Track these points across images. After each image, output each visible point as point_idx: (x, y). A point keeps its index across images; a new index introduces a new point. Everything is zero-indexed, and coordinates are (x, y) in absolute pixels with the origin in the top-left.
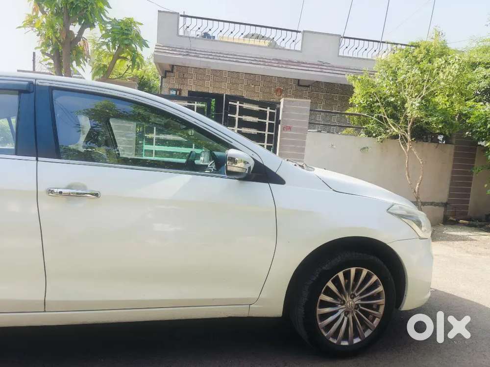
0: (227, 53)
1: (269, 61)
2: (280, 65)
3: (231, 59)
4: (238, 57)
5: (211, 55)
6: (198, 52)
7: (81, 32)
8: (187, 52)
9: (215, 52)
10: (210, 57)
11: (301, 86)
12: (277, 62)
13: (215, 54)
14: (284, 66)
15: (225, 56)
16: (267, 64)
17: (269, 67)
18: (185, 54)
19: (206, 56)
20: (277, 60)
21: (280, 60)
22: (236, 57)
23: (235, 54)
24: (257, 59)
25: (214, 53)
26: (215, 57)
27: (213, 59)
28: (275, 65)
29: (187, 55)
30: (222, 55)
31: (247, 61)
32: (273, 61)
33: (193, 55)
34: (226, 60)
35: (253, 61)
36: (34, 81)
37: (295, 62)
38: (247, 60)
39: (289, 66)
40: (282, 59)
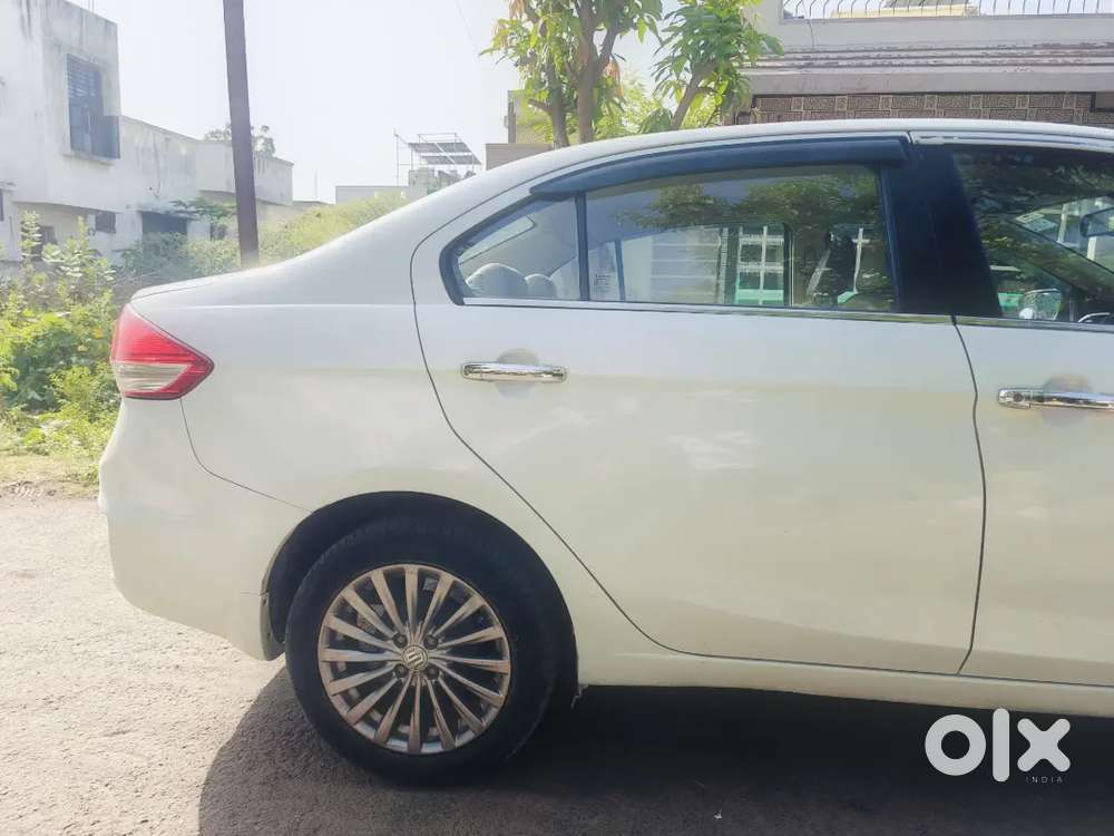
0: (906, 47)
1: (1025, 52)
2: (1060, 60)
3: (922, 61)
4: (940, 53)
5: (869, 58)
6: (831, 55)
7: (608, 43)
8: (806, 59)
9: (877, 47)
10: (867, 62)
11: (1100, 110)
12: (1048, 52)
13: (876, 54)
14: (1071, 60)
15: (903, 54)
16: (1021, 60)
17: (1029, 69)
18: (802, 63)
19: (855, 62)
20: (1046, 46)
21: (1056, 46)
22: (931, 53)
23: (929, 45)
24: (989, 52)
25: (874, 51)
26: (879, 62)
27: (875, 65)
28: (1046, 60)
29: (808, 66)
30: (895, 54)
31: (965, 61)
32: (1037, 52)
33: (822, 62)
34: (908, 65)
35: (982, 57)
36: (905, 134)
37: (1101, 47)
38: (964, 57)
39: (1085, 60)
40: (1062, 43)
